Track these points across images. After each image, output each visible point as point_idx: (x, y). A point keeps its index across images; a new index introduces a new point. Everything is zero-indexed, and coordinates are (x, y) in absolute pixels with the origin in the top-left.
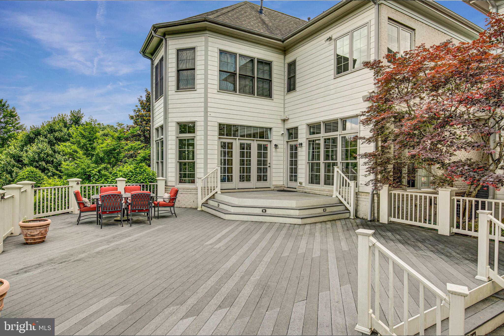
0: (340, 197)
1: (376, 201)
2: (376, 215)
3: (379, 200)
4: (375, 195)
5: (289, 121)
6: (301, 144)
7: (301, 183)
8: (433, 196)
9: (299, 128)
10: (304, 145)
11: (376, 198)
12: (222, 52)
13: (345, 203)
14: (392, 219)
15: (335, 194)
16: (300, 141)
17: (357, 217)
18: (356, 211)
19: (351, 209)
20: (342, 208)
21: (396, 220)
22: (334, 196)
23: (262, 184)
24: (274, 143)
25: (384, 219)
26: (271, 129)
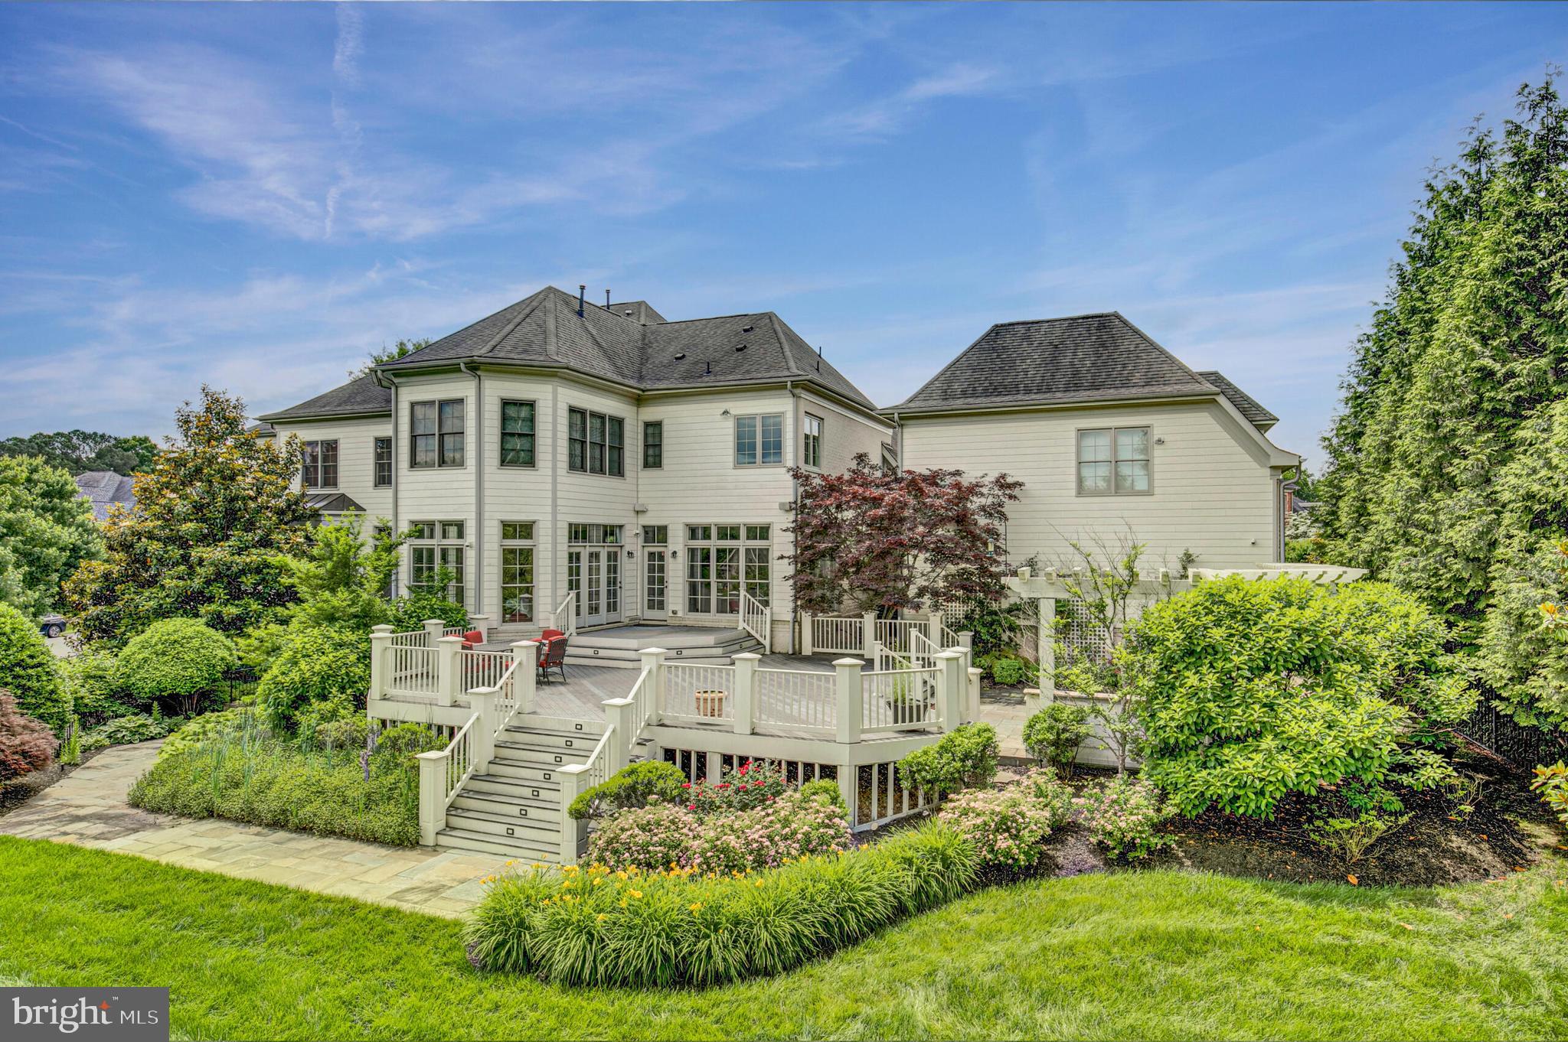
0: (749, 629)
1: (797, 630)
2: (797, 647)
3: (800, 629)
4: (797, 621)
5: (649, 514)
6: (675, 553)
7: (674, 612)
8: (858, 620)
9: (670, 528)
10: (680, 554)
11: (797, 627)
12: (572, 410)
13: (757, 636)
14: (816, 650)
15: (741, 625)
16: (671, 548)
17: (772, 653)
18: (771, 645)
19: (767, 643)
20: (754, 642)
21: (820, 650)
22: (740, 628)
23: (613, 616)
24: (627, 548)
25: (807, 649)
26: (621, 527)
